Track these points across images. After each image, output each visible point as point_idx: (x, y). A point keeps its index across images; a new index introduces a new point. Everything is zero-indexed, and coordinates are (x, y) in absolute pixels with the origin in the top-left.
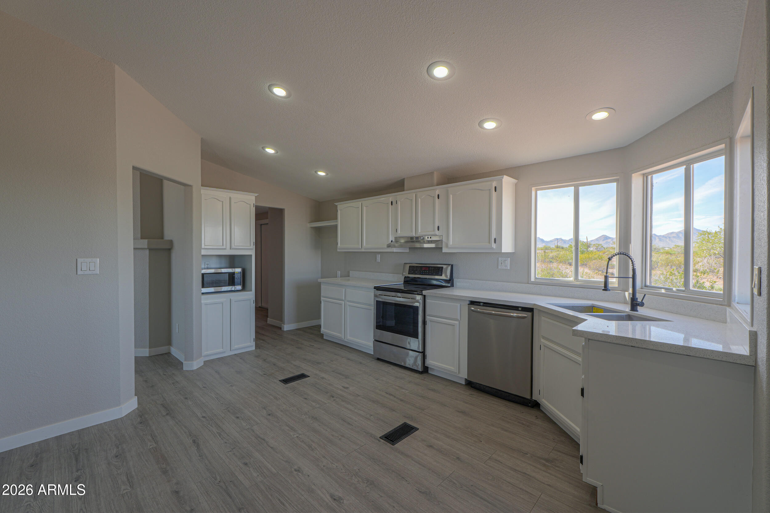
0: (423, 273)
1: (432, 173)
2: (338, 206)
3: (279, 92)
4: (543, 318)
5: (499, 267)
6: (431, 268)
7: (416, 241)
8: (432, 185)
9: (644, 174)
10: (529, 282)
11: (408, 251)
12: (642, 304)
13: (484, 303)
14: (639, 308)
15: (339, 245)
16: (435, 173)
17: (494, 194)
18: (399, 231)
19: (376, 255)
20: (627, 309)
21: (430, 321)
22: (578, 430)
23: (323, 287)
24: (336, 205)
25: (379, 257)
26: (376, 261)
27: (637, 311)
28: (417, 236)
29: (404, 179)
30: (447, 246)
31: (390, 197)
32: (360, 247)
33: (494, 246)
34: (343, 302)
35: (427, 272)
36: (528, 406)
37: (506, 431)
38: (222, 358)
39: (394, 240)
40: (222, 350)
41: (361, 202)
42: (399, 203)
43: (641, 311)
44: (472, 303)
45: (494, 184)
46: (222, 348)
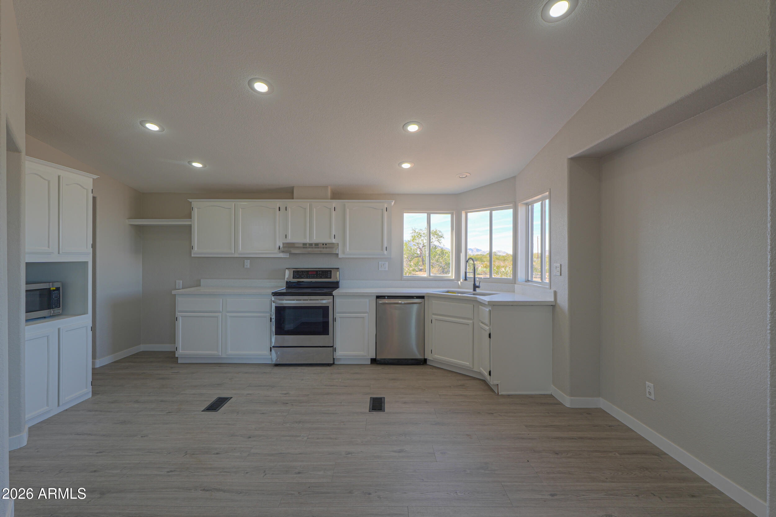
0: (311, 277)
1: (326, 187)
2: (192, 203)
3: (261, 87)
4: (433, 301)
5: (380, 269)
6: (319, 272)
7: (315, 247)
8: (326, 198)
9: (466, 212)
10: (402, 280)
11: (288, 257)
12: (478, 287)
13: (388, 296)
14: (477, 289)
15: (196, 249)
16: (329, 187)
17: (385, 213)
18: (289, 237)
19: (244, 260)
20: (472, 290)
21: (340, 317)
22: (468, 364)
23: (179, 299)
24: (190, 201)
25: (247, 263)
26: (244, 266)
27: (476, 291)
28: (310, 242)
29: (294, 186)
30: (344, 253)
31: (278, 203)
32: (233, 252)
33: (385, 252)
34: (220, 314)
35: (315, 275)
36: (421, 364)
37: (428, 380)
38: (48, 420)
39: (281, 246)
40: (47, 408)
41: (234, 203)
42: (289, 209)
43: (478, 290)
44: (378, 297)
45: (386, 206)
46: (47, 405)
